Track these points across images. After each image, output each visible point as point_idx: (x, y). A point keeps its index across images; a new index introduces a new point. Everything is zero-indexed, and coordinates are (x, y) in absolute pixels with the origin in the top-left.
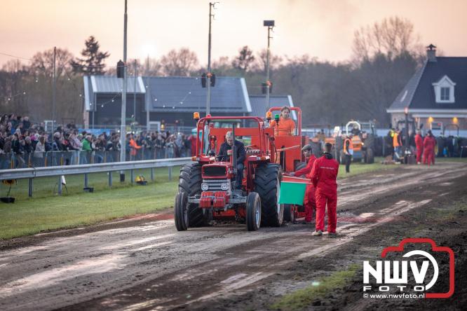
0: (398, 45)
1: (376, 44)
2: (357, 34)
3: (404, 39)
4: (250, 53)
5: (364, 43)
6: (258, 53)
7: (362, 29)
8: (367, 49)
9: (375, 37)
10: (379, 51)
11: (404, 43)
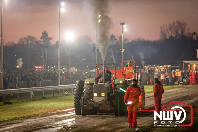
0: (180, 32)
1: (170, 33)
2: (162, 28)
3: (182, 30)
4: (114, 37)
5: (165, 32)
6: (118, 37)
7: (164, 26)
8: (166, 34)
9: (169, 29)
10: (172, 36)
11: (182, 32)
